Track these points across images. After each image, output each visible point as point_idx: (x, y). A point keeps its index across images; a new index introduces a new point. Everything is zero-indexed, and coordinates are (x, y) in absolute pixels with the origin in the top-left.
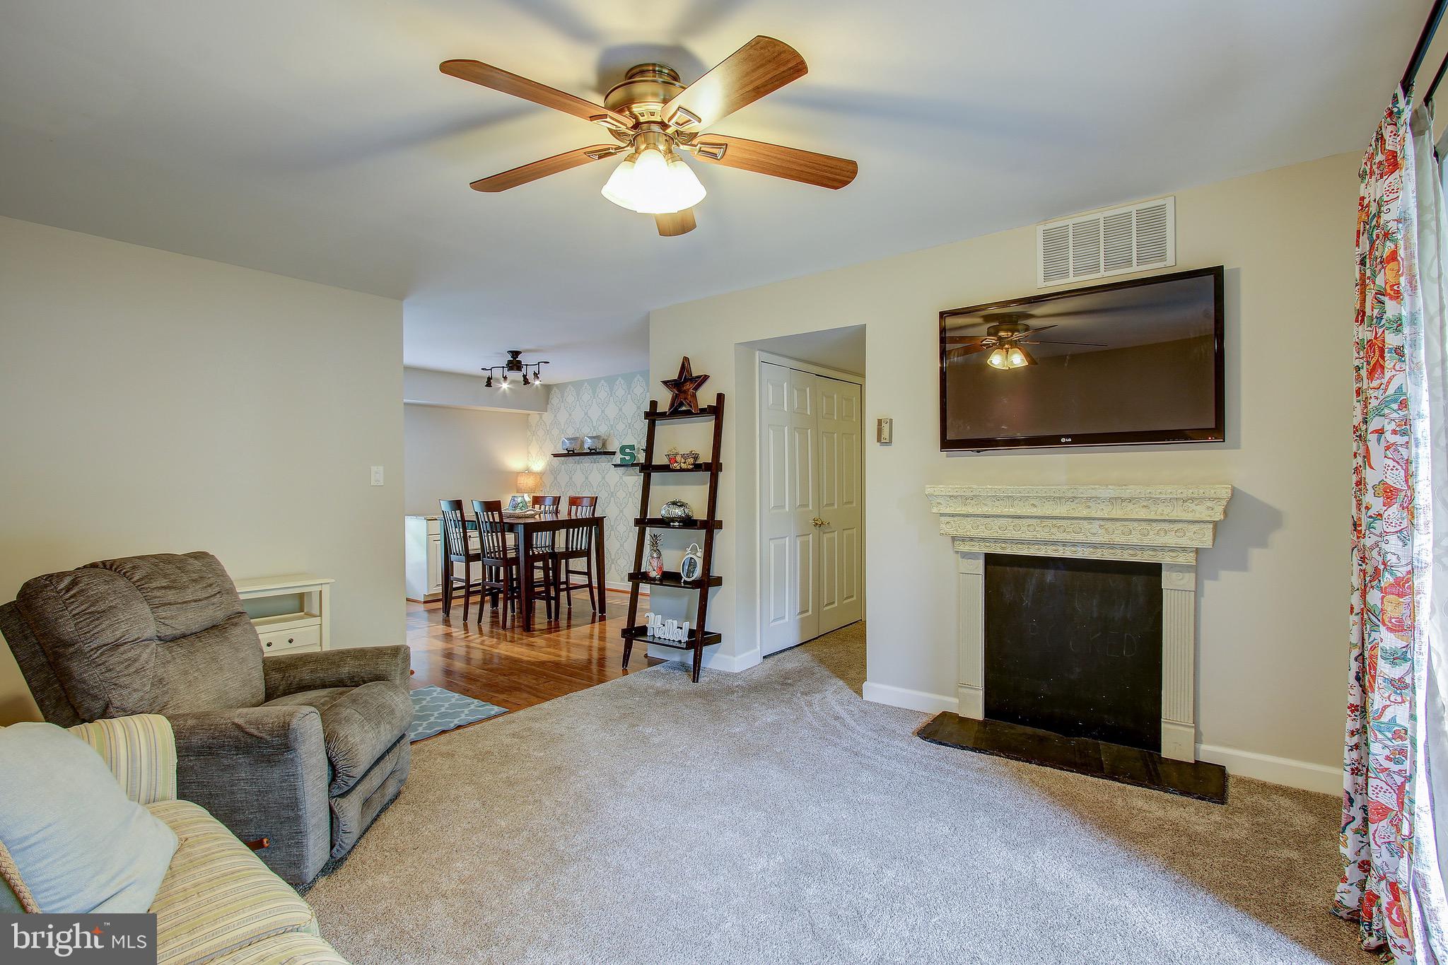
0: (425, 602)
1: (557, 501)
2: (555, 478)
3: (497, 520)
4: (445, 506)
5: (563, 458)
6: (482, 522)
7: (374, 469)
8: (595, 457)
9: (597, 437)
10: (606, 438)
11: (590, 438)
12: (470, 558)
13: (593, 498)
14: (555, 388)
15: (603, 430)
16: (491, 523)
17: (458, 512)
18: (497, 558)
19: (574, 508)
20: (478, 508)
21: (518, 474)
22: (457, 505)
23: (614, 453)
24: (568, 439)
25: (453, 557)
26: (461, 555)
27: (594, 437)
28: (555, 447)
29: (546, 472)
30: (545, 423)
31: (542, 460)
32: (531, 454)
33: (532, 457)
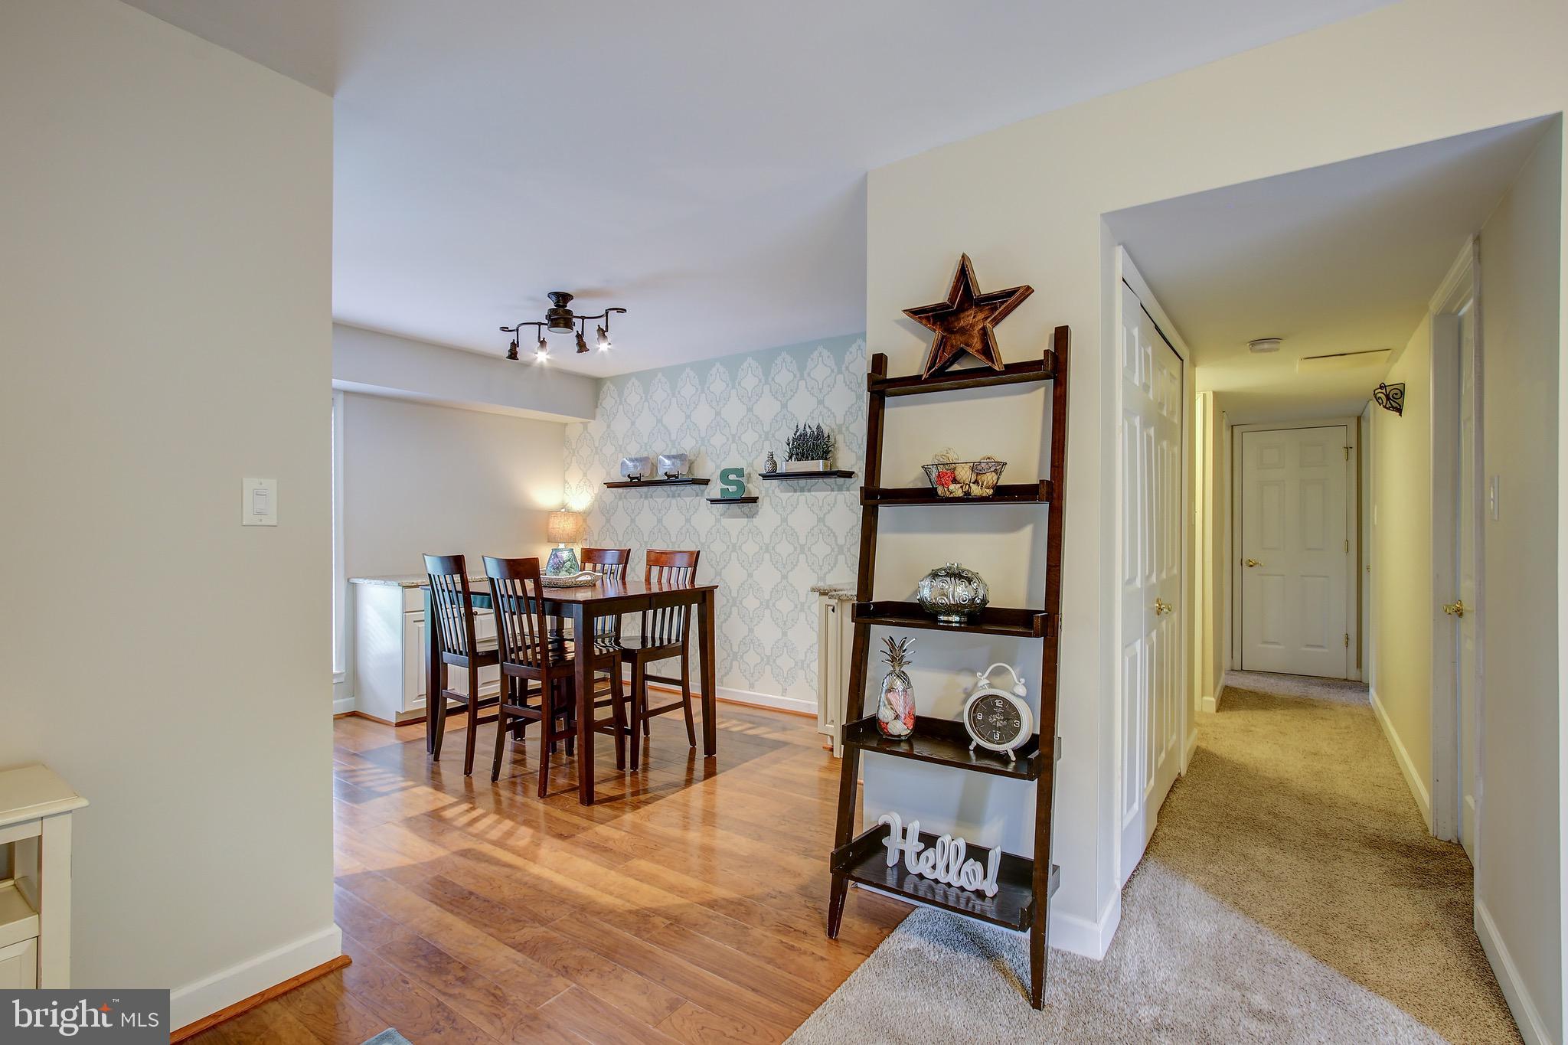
0: (399, 725)
1: (625, 557)
2: (608, 521)
3: (531, 594)
4: (433, 566)
5: (620, 490)
6: (502, 596)
7: (250, 484)
8: (674, 488)
9: (681, 457)
10: (692, 458)
11: (668, 457)
12: (477, 660)
13: (691, 553)
14: (608, 384)
15: (687, 446)
16: (519, 598)
17: (457, 578)
18: (530, 664)
19: (655, 570)
20: (494, 572)
21: (551, 513)
22: (457, 564)
23: (706, 482)
24: (631, 460)
25: (446, 656)
26: (461, 653)
27: (674, 457)
28: (608, 473)
29: (592, 511)
30: (592, 436)
31: (588, 492)
32: (568, 483)
33: (571, 488)
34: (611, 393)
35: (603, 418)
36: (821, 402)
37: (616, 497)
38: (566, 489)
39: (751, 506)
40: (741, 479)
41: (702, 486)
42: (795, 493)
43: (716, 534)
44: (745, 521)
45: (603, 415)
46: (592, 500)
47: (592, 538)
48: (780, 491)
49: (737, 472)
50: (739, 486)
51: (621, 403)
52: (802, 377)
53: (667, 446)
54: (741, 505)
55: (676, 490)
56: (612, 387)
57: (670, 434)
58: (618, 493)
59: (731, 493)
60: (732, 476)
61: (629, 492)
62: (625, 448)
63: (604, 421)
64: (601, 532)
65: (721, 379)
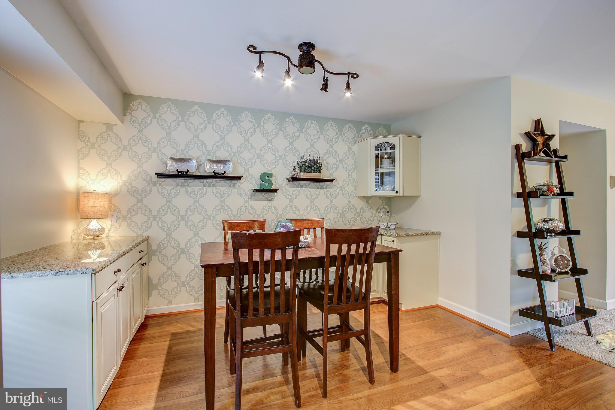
29: (119, 193)
30: (119, 136)
31: (113, 179)
32: (85, 170)
33: (89, 174)
34: (143, 107)
35: (133, 124)
36: (312, 145)
37: (149, 184)
38: (81, 175)
39: (270, 194)
40: (271, 179)
41: (234, 181)
42: (298, 189)
43: (245, 210)
44: (266, 202)
45: (133, 122)
46: (119, 185)
47: (119, 214)
48: (288, 187)
49: (270, 175)
50: (270, 183)
51: (155, 117)
52: (302, 131)
53: (204, 153)
54: (263, 193)
55: (212, 183)
56: (144, 104)
57: (206, 146)
58: (152, 181)
59: (266, 186)
60: (266, 177)
61: (165, 181)
62: (160, 150)
63: (135, 127)
64: (131, 210)
65: (249, 121)
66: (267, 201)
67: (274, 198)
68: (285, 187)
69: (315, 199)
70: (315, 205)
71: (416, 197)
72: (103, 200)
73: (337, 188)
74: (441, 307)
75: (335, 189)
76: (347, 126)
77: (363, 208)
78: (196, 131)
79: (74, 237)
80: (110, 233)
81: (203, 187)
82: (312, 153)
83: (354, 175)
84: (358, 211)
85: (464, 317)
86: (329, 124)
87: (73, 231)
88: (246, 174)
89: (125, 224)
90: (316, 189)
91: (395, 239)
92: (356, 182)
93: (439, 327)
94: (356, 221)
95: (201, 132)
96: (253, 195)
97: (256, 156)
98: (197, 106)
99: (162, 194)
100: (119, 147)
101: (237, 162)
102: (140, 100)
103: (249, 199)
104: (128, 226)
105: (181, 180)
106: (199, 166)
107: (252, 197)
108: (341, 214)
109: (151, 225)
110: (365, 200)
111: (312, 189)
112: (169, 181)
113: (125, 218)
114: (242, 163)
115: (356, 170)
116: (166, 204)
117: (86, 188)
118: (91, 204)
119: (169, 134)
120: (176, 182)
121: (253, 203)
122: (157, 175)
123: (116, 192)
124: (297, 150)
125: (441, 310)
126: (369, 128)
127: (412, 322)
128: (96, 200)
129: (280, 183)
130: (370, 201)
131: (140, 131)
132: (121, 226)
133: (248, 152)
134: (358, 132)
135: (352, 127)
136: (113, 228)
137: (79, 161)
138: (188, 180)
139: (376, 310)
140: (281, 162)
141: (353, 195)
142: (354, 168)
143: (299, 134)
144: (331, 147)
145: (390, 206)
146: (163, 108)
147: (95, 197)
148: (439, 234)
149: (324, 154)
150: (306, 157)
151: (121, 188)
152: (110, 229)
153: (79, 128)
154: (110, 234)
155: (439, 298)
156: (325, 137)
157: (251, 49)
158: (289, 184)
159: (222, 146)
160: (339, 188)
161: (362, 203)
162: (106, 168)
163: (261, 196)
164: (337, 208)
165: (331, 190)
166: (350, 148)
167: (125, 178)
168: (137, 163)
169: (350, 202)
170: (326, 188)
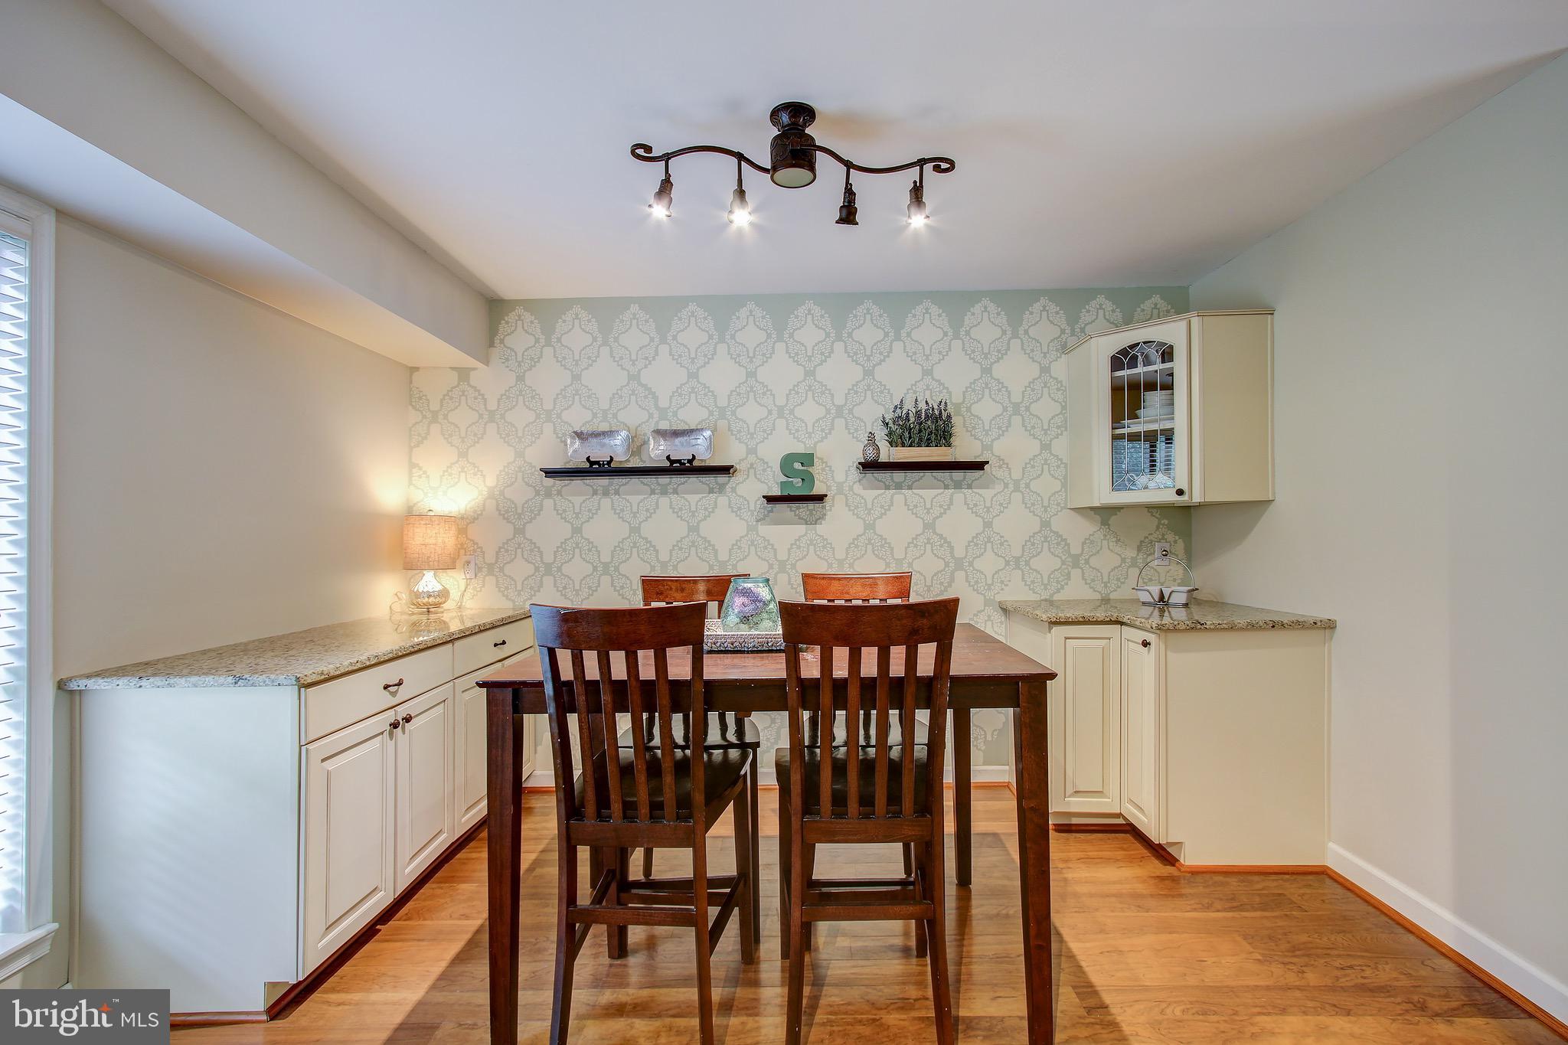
15: (692, 417)
21: (404, 519)
29: (481, 514)
30: (482, 392)
31: (470, 484)
32: (420, 469)
33: (428, 477)
34: (525, 325)
35: (506, 364)
36: (928, 372)
37: (537, 493)
38: (413, 478)
39: (812, 508)
40: (810, 469)
41: (722, 479)
42: (887, 491)
43: (749, 548)
44: (801, 529)
45: (507, 360)
46: (480, 497)
47: (481, 559)
48: (861, 487)
49: (807, 459)
50: (808, 479)
51: (548, 343)
52: (898, 338)
53: (651, 416)
54: (794, 506)
55: (669, 484)
56: (528, 317)
57: (656, 398)
58: (543, 486)
59: (798, 487)
60: (798, 464)
61: (568, 485)
62: (559, 416)
63: (510, 370)
64: (502, 550)
65: (758, 326)
66: (804, 526)
67: (823, 517)
68: (851, 489)
69: (937, 517)
70: (938, 535)
71: (1260, 506)
72: (441, 530)
73: (1006, 486)
74: (1336, 877)
75: (999, 487)
76: (1037, 307)
77: (1092, 542)
78: (634, 364)
79: (397, 608)
80: (465, 600)
81: (651, 495)
82: (928, 393)
83: (1060, 447)
84: (1075, 550)
85: (1410, 927)
86: (977, 308)
87: (396, 594)
88: (752, 458)
89: (491, 581)
90: (942, 490)
91: (1151, 637)
92: (1066, 467)
93: (1289, 942)
94: (1066, 581)
95: (646, 367)
96: (769, 512)
97: (775, 412)
98: (637, 305)
99: (564, 515)
100: (481, 416)
101: (729, 430)
102: (519, 310)
103: (758, 521)
104: (497, 586)
105: (603, 481)
106: (642, 445)
107: (765, 516)
108: (1017, 560)
109: (541, 585)
110: (1098, 517)
111: (929, 492)
112: (577, 483)
113: (491, 567)
114: (739, 432)
115: (1066, 430)
116: (572, 537)
117: (422, 506)
118: (418, 540)
119: (576, 378)
120: (591, 486)
121: (767, 530)
122: (546, 473)
123: (475, 512)
124: (885, 389)
125: (1336, 885)
126: (1108, 305)
127: (1195, 910)
128: (429, 531)
129: (840, 477)
130: (1113, 520)
131: (520, 378)
132: (484, 586)
133: (756, 404)
134: (1073, 320)
135: (1053, 307)
136: (470, 590)
137: (411, 449)
138: (618, 481)
139: (1097, 851)
140: (840, 423)
141: (1058, 504)
142: (1058, 427)
143: (891, 346)
144: (987, 371)
145: (1186, 534)
146: (564, 321)
147: (426, 524)
148: (1330, 626)
149: (964, 392)
150: (909, 406)
151: (484, 505)
152: (465, 591)
153: (411, 382)
154: (464, 604)
155: (1331, 845)
156: (967, 345)
157: (640, 152)
158: (864, 481)
159: (693, 395)
160: (1011, 486)
161: (1087, 527)
162: (457, 462)
163: (789, 513)
164: (1006, 543)
165: (987, 493)
166: (1045, 370)
167: (491, 481)
168: (514, 447)
169: (1045, 524)
170: (970, 487)
